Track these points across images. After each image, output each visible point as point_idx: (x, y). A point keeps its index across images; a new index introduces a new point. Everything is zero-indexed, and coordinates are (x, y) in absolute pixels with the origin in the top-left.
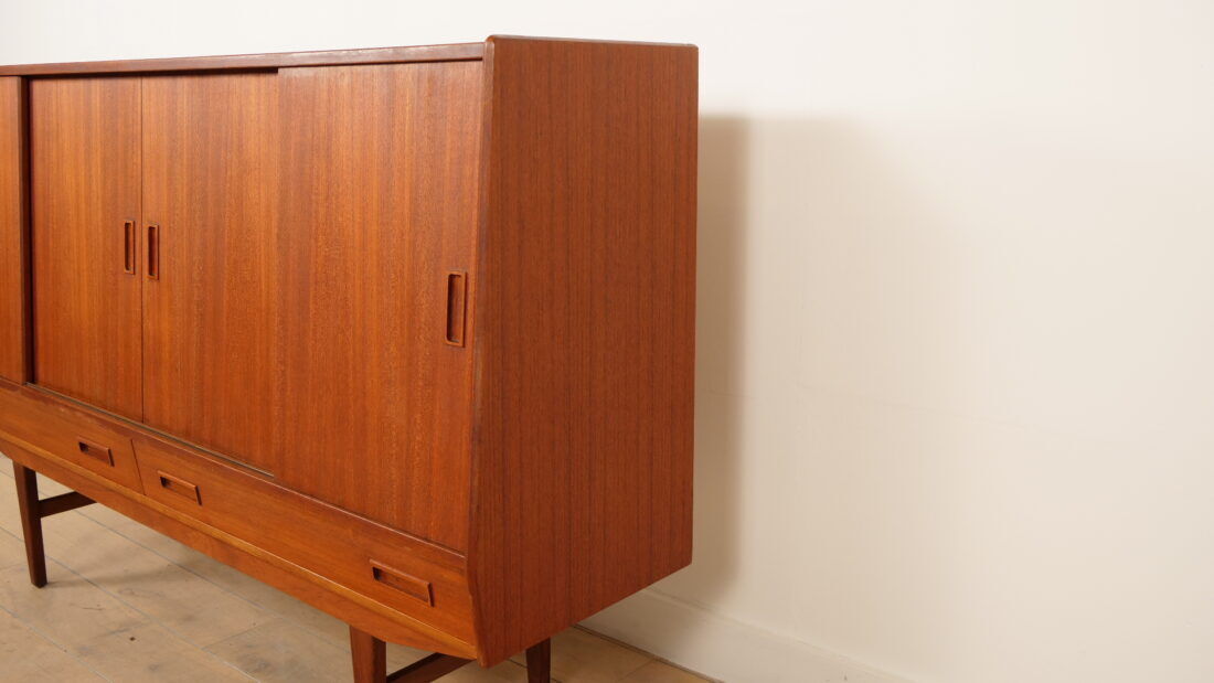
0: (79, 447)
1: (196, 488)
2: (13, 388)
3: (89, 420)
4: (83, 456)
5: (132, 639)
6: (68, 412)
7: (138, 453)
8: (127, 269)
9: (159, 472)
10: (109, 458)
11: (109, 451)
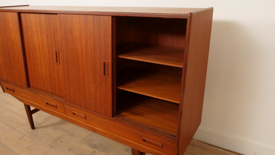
0: (46, 103)
1: (85, 116)
2: (25, 89)
3: (50, 98)
4: (47, 105)
5: (61, 142)
6: (42, 96)
7: (65, 106)
8: (57, 63)
9: (73, 112)
10: (56, 107)
11: (56, 105)
